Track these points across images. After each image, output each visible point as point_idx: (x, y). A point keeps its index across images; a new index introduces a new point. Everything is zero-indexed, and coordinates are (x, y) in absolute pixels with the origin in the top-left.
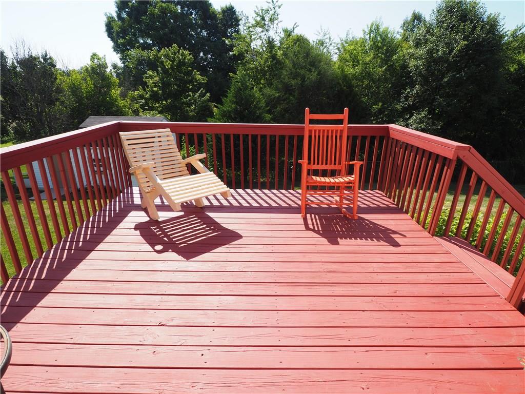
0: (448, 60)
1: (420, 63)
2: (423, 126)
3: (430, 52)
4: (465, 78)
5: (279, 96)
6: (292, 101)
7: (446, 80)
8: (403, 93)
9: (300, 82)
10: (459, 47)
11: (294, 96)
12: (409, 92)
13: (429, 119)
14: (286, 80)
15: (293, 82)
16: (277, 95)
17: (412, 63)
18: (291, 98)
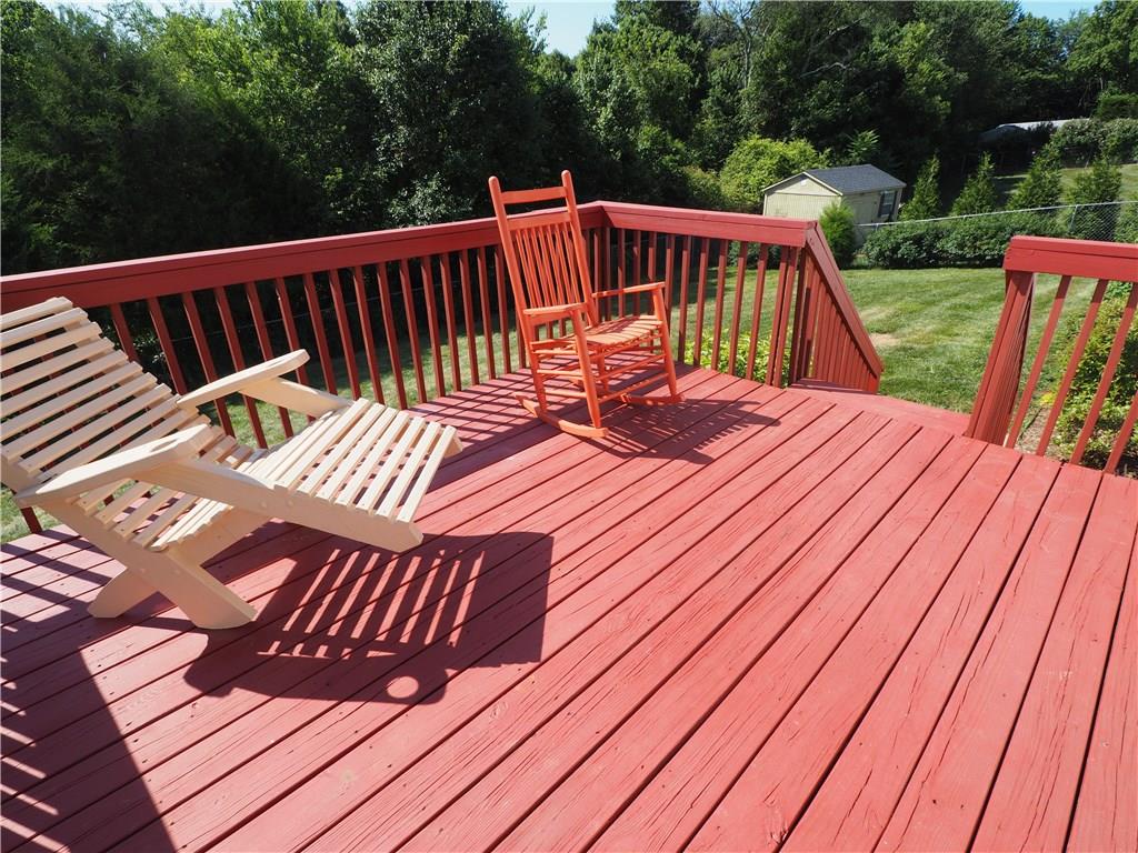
0: (444, 71)
1: (391, 76)
2: (441, 208)
3: (404, 54)
4: (484, 109)
5: (57, 169)
6: (110, 177)
7: (454, 112)
8: (379, 144)
9: (114, 125)
10: (455, 48)
11: (109, 164)
12: (389, 142)
13: (447, 194)
14: (64, 120)
15: (93, 124)
16: (50, 164)
17: (375, 78)
18: (103, 169)
